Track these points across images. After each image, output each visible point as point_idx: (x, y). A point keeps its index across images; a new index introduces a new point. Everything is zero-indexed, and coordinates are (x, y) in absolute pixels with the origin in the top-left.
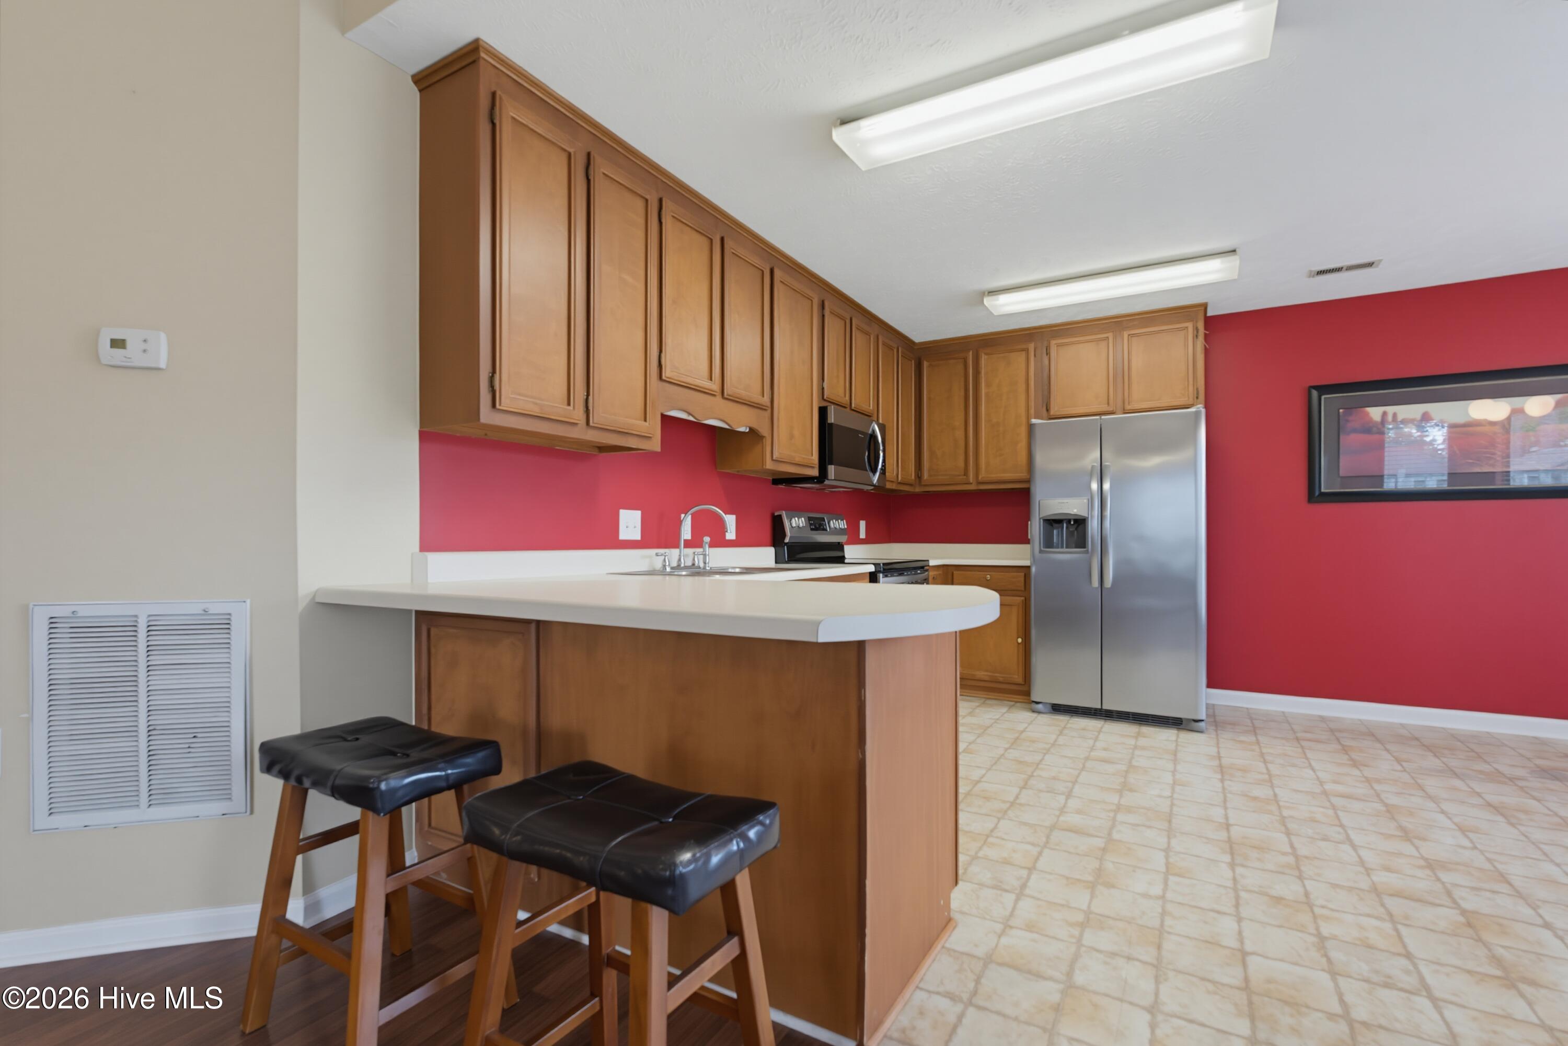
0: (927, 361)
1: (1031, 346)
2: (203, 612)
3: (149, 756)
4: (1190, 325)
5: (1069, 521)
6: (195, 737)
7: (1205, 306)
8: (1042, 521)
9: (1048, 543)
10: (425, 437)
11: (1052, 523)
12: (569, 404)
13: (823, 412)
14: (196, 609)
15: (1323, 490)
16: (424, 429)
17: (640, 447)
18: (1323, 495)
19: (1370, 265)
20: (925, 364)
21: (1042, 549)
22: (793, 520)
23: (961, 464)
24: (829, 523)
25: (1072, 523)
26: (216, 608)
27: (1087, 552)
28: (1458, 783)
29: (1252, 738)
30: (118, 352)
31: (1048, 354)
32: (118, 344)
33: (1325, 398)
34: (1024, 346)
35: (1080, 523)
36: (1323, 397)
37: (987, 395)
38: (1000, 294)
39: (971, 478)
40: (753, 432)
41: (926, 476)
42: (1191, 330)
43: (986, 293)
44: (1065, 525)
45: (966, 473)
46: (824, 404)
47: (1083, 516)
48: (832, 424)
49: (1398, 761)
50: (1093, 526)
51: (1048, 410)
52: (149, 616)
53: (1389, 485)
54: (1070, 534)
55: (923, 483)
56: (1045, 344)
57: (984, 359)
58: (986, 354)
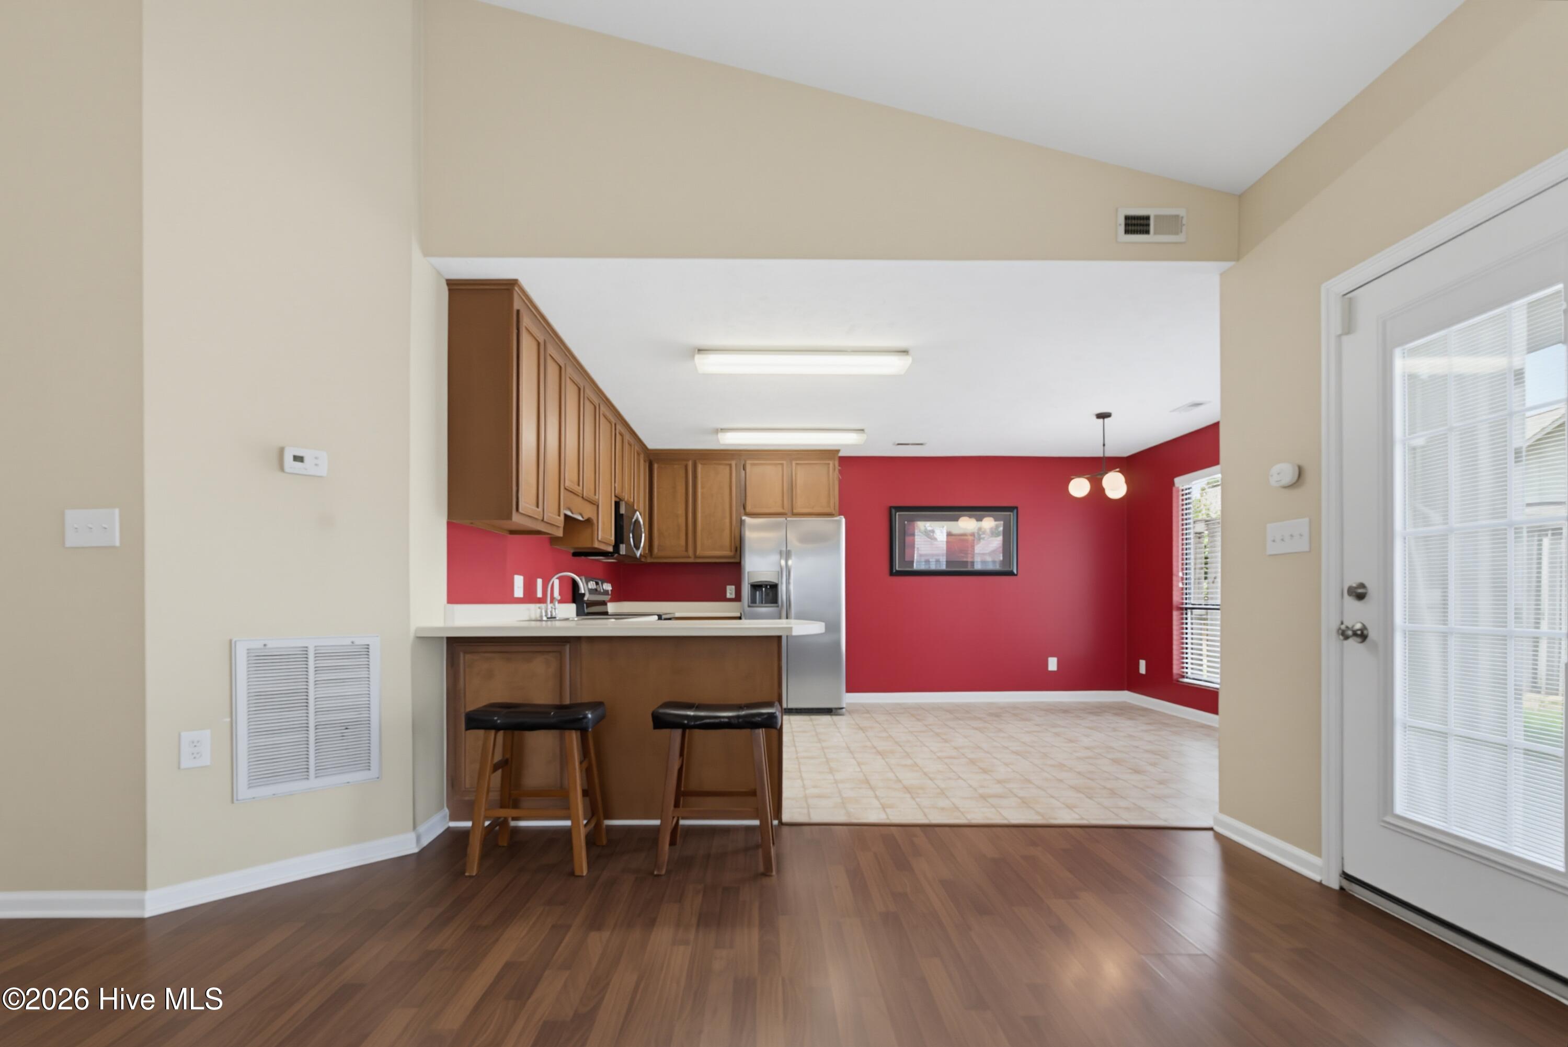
0: (657, 463)
1: (733, 463)
2: (351, 644)
3: (316, 739)
4: (831, 463)
5: (766, 586)
6: (347, 729)
7: (838, 451)
8: (749, 585)
9: (753, 601)
10: (450, 525)
11: (756, 587)
12: (538, 506)
13: (617, 505)
14: (347, 642)
15: (897, 569)
16: (450, 521)
17: (550, 532)
18: (897, 572)
19: (921, 444)
20: (656, 466)
21: (750, 604)
22: (589, 584)
23: (683, 542)
24: (602, 586)
25: (768, 587)
26: (360, 641)
27: (778, 606)
28: (961, 722)
29: (868, 715)
30: (298, 464)
31: (744, 469)
32: (298, 459)
33: (898, 515)
34: (729, 462)
35: (774, 587)
36: (897, 514)
37: (702, 494)
38: (728, 432)
39: (691, 553)
40: (589, 521)
41: (656, 550)
42: (831, 466)
43: (719, 430)
44: (764, 589)
45: (687, 550)
46: (617, 500)
47: (774, 582)
48: (622, 515)
49: (936, 717)
50: (782, 589)
51: (744, 508)
52: (315, 647)
53: (916, 567)
54: (767, 594)
55: (653, 556)
56: (743, 462)
57: (700, 467)
58: (701, 464)
